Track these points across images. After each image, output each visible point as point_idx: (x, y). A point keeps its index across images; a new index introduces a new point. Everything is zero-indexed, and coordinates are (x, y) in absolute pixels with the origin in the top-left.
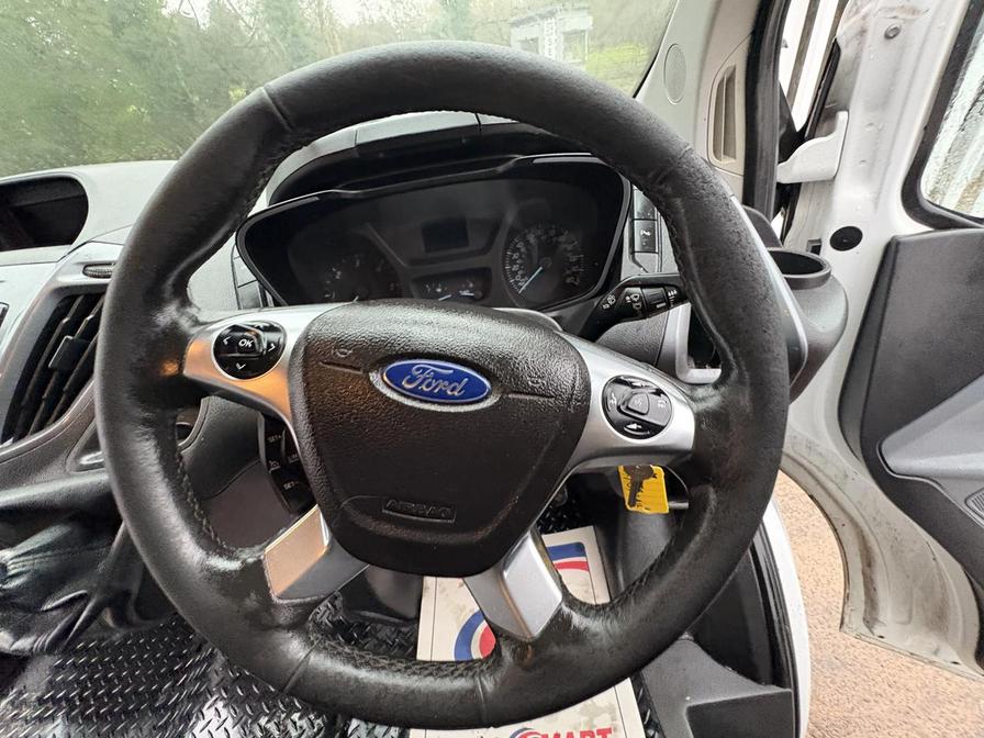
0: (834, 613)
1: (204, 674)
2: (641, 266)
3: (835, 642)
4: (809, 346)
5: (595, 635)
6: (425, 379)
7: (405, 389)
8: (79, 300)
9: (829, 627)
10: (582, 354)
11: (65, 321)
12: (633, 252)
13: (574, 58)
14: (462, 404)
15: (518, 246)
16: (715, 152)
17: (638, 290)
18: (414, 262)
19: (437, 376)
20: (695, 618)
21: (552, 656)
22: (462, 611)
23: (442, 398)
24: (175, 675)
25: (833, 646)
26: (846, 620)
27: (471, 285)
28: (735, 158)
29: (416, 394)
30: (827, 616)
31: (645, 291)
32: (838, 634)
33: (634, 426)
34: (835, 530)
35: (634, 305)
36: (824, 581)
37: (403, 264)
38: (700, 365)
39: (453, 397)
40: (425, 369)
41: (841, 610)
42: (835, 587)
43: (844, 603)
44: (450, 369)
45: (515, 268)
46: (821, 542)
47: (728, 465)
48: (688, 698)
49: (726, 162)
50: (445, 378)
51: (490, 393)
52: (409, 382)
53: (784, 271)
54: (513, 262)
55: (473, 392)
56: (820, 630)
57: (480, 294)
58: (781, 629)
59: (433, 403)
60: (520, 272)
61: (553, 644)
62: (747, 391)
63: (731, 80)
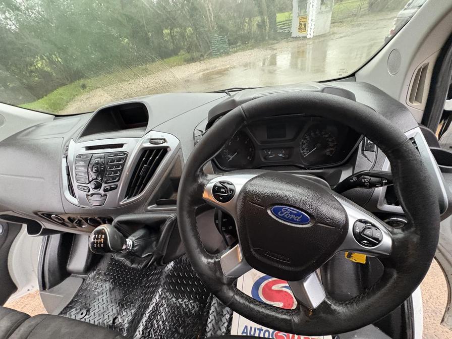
0: (438, 314)
1: (159, 278)
2: (366, 157)
3: (437, 327)
4: (449, 204)
5: (339, 313)
6: (286, 213)
7: (279, 216)
8: (148, 152)
9: (434, 320)
10: (345, 209)
11: (144, 159)
12: (363, 150)
13: (326, 9)
14: (299, 224)
15: (307, 137)
16: (411, 100)
17: (369, 177)
18: (262, 142)
19: (291, 213)
20: (381, 317)
21: (321, 317)
22: (255, 276)
23: (292, 221)
24: (148, 276)
25: (435, 329)
26: (445, 320)
27: (283, 152)
28: (421, 103)
29: (283, 218)
30: (434, 314)
31: (372, 178)
32: (439, 325)
33: (366, 242)
34: (446, 276)
35: (366, 183)
36: (435, 297)
37: (258, 143)
38: (389, 203)
39: (296, 221)
40: (287, 210)
41: (443, 314)
42: (441, 301)
43: (446, 311)
44: (296, 211)
45: (304, 147)
46: (436, 277)
47: (405, 264)
48: (356, 336)
49: (416, 104)
50: (294, 214)
51: (310, 222)
52: (281, 213)
53: (439, 163)
54: (303, 144)
55: (304, 221)
56: (429, 320)
57: (287, 156)
58: (409, 318)
59: (288, 222)
60: (306, 149)
61: (322, 313)
62: (418, 236)
63: (425, 69)
